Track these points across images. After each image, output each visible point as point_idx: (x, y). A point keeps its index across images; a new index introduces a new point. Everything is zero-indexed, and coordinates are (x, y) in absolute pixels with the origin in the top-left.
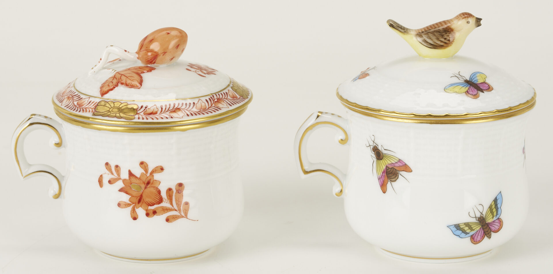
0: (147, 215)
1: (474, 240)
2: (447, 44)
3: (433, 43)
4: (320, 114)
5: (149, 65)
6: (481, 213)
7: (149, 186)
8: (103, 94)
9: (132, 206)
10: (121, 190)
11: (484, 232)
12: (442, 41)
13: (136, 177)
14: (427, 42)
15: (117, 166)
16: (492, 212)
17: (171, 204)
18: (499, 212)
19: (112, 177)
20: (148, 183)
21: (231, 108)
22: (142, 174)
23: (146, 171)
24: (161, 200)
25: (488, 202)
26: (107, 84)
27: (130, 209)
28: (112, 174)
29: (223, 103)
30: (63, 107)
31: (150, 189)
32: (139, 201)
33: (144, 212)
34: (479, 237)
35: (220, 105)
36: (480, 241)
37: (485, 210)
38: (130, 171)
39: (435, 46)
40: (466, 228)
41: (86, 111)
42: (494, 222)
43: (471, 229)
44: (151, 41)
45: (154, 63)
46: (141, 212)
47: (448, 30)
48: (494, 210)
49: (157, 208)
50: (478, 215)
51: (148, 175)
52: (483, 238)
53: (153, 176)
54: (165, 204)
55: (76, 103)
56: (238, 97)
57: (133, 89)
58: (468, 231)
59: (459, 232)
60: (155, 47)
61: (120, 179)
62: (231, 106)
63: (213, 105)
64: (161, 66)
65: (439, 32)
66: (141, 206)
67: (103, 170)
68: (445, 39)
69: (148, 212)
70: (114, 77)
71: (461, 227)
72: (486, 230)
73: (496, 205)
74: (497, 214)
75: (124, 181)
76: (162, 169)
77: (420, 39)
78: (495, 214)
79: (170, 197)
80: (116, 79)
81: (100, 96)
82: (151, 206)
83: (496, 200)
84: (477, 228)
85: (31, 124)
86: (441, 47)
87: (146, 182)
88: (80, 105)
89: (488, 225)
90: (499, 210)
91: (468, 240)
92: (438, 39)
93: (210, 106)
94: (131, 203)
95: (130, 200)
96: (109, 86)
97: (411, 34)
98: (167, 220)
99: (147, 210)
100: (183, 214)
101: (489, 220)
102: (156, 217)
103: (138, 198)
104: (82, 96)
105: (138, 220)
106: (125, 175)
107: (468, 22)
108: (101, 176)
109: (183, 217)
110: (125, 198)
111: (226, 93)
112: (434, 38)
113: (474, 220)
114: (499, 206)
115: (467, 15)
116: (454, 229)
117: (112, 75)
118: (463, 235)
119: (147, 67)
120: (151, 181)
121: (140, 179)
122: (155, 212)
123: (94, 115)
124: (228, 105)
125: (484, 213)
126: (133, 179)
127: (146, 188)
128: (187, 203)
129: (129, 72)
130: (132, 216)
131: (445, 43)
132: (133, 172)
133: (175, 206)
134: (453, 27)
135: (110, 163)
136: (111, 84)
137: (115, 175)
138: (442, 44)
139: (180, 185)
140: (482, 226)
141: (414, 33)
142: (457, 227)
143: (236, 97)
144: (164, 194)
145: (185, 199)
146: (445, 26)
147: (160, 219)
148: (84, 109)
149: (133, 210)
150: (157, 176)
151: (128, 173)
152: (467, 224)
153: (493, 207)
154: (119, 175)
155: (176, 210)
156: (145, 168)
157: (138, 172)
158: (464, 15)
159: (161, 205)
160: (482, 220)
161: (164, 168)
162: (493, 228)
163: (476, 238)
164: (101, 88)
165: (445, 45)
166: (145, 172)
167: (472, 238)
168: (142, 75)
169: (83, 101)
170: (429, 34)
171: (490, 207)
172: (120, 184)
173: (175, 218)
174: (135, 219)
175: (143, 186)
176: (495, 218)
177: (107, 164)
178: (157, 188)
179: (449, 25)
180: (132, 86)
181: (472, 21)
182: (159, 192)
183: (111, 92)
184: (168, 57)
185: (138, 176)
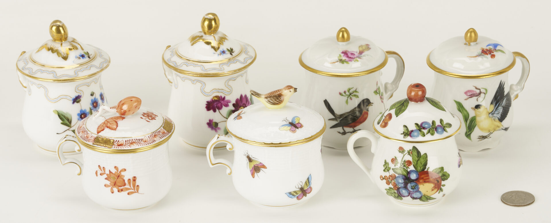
0: (118, 191)
1: (298, 198)
2: (280, 102)
3: (273, 102)
4: (219, 136)
5: (122, 116)
6: (302, 186)
7: (119, 178)
8: (98, 133)
9: (111, 187)
10: (106, 179)
11: (303, 194)
12: (277, 101)
13: (113, 173)
14: (270, 102)
15: (104, 168)
16: (306, 184)
17: (130, 186)
18: (310, 184)
19: (101, 172)
20: (119, 176)
21: (161, 140)
22: (116, 172)
23: (118, 170)
24: (125, 185)
25: (304, 180)
26: (100, 127)
27: (110, 188)
28: (102, 171)
29: (157, 137)
30: (79, 137)
31: (120, 179)
32: (115, 185)
33: (117, 190)
34: (301, 197)
35: (155, 139)
36: (301, 199)
37: (303, 184)
38: (110, 171)
39: (274, 104)
40: (294, 194)
41: (90, 142)
42: (308, 189)
43: (297, 193)
44: (123, 104)
45: (125, 115)
46: (115, 190)
47: (280, 96)
48: (308, 183)
49: (123, 188)
50: (300, 187)
51: (119, 172)
52: (303, 197)
53: (121, 173)
54: (127, 186)
55: (85, 135)
56: (166, 132)
57: (112, 130)
58: (295, 195)
59: (291, 196)
60: (125, 107)
61: (105, 173)
62: (161, 138)
63: (152, 139)
64: (129, 116)
65: (276, 97)
66: (115, 187)
67: (98, 169)
68: (279, 100)
69: (119, 190)
70: (104, 123)
71: (292, 193)
72: (304, 193)
73: (308, 181)
74: (309, 185)
75: (107, 175)
76: (125, 170)
77: (266, 100)
78: (308, 185)
79: (129, 183)
80: (105, 124)
81: (97, 134)
82: (120, 187)
83: (308, 179)
84: (300, 193)
85: (66, 140)
86: (277, 104)
87: (118, 176)
88: (87, 137)
89: (305, 191)
90: (310, 183)
91: (295, 199)
92: (276, 100)
93: (150, 139)
94: (110, 185)
95: (110, 184)
96: (101, 128)
97: (262, 98)
98: (128, 194)
99: (118, 189)
100: (136, 191)
101: (305, 188)
102: (122, 192)
103: (114, 183)
104: (89, 132)
105: (114, 193)
106: (107, 172)
107: (290, 91)
108: (97, 171)
109: (136, 192)
110: (108, 183)
111: (160, 131)
112: (273, 100)
113: (298, 189)
114: (310, 181)
115: (289, 87)
116: (289, 194)
117: (103, 121)
118: (293, 197)
119: (121, 117)
120: (120, 176)
121: (114, 174)
122: (122, 190)
123: (93, 144)
124: (160, 138)
125: (303, 186)
126: (111, 174)
127: (117, 178)
128: (138, 186)
129: (111, 120)
130: (111, 192)
131: (279, 102)
132: (111, 171)
133: (132, 187)
134: (283, 94)
135: (100, 165)
136: (102, 127)
137: (103, 172)
138: (278, 103)
139: (135, 177)
140: (302, 192)
141: (263, 97)
142: (290, 193)
143: (165, 133)
144: (126, 182)
145: (137, 184)
146: (279, 93)
147: (125, 193)
148: (89, 140)
149: (112, 189)
150: (123, 173)
151: (109, 171)
152: (295, 192)
153: (307, 182)
154: (105, 171)
155: (133, 189)
156: (117, 169)
157: (114, 171)
158: (288, 87)
159: (125, 187)
160: (302, 189)
161: (126, 169)
162: (307, 192)
163: (299, 197)
164: (98, 129)
165: (279, 103)
166: (116, 171)
167: (298, 197)
168: (118, 122)
169: (89, 135)
170: (271, 98)
171: (306, 183)
172: (105, 176)
173: (132, 193)
174: (113, 193)
175: (116, 178)
176: (308, 187)
177: (99, 166)
178: (123, 179)
179: (280, 92)
180: (112, 129)
181: (292, 90)
182: (124, 181)
183: (102, 132)
184: (131, 112)
185: (114, 173)
